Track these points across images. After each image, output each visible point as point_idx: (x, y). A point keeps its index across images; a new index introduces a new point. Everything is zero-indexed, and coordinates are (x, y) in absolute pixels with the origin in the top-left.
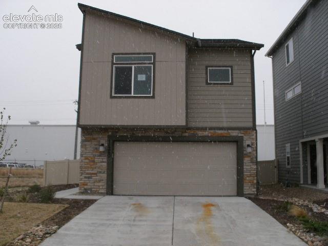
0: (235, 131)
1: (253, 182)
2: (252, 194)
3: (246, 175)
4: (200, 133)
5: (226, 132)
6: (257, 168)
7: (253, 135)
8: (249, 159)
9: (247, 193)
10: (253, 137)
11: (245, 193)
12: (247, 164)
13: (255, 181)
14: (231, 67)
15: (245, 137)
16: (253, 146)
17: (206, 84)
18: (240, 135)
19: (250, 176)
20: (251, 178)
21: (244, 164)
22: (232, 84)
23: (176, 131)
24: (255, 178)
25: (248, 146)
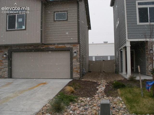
0: (68, 45)
1: (78, 72)
2: (77, 78)
3: (74, 68)
4: (51, 47)
5: (63, 45)
6: (80, 64)
7: (78, 47)
8: (76, 59)
9: (75, 77)
10: (78, 48)
11: (73, 77)
12: (75, 62)
13: (79, 71)
14: (67, 11)
15: (73, 48)
16: (78, 53)
17: (54, 21)
18: (71, 47)
19: (76, 68)
20: (77, 69)
21: (73, 62)
22: (67, 20)
23: (39, 46)
24: (79, 69)
25: (75, 52)
